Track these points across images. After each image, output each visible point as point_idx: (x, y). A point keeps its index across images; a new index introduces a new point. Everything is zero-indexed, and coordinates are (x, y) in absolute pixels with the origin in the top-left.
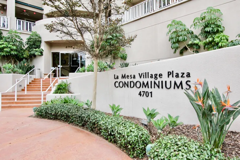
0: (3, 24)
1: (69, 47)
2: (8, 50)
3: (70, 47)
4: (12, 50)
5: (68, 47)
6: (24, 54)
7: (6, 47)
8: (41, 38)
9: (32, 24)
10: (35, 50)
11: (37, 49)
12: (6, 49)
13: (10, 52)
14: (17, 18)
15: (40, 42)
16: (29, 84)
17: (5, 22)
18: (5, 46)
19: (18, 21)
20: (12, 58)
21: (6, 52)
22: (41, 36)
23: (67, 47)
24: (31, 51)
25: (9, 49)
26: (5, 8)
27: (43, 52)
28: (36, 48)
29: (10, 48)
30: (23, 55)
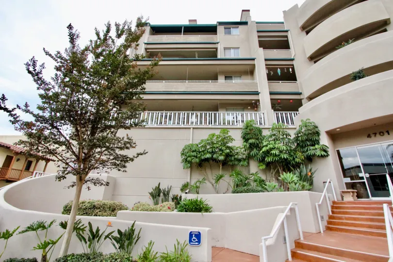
0: (260, 121)
1: (375, 134)
2: (276, 152)
3: (378, 135)
4: (281, 152)
5: (373, 136)
6: (296, 157)
7: (272, 148)
8: (317, 127)
10: (312, 148)
11: (317, 146)
12: (273, 152)
13: (280, 155)
14: (274, 111)
15: (318, 133)
16: (331, 214)
17: (261, 118)
18: (271, 146)
20: (280, 166)
21: (274, 156)
22: (317, 124)
23: (369, 136)
24: (307, 150)
25: (278, 151)
26: (258, 103)
27: (328, 150)
28: (313, 145)
29: (278, 149)
30: (294, 159)
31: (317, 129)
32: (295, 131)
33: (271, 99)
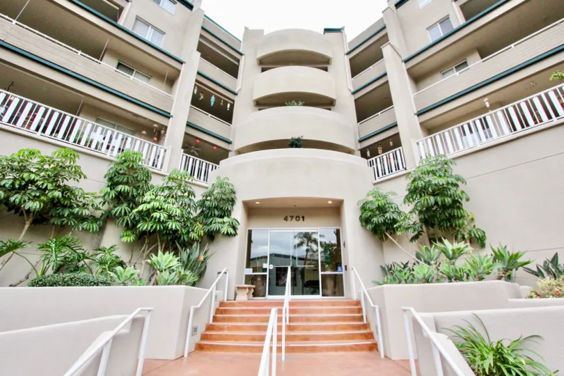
0: (154, 160)
1: (292, 217)
2: (163, 216)
3: (294, 219)
4: (170, 217)
5: (289, 219)
6: (193, 231)
7: (157, 208)
8: (234, 193)
9: (210, 166)
10: (220, 220)
11: (226, 219)
12: (156, 215)
13: (166, 222)
14: (184, 152)
15: (233, 201)
16: (211, 322)
17: (159, 156)
18: (157, 205)
19: (185, 157)
20: (162, 242)
21: (155, 222)
22: (236, 189)
23: (286, 219)
24: (211, 223)
25: (166, 216)
26: (163, 132)
27: (238, 227)
28: (221, 217)
29: (167, 211)
30: (188, 232)
31: (233, 196)
32: (204, 191)
33: (186, 134)
